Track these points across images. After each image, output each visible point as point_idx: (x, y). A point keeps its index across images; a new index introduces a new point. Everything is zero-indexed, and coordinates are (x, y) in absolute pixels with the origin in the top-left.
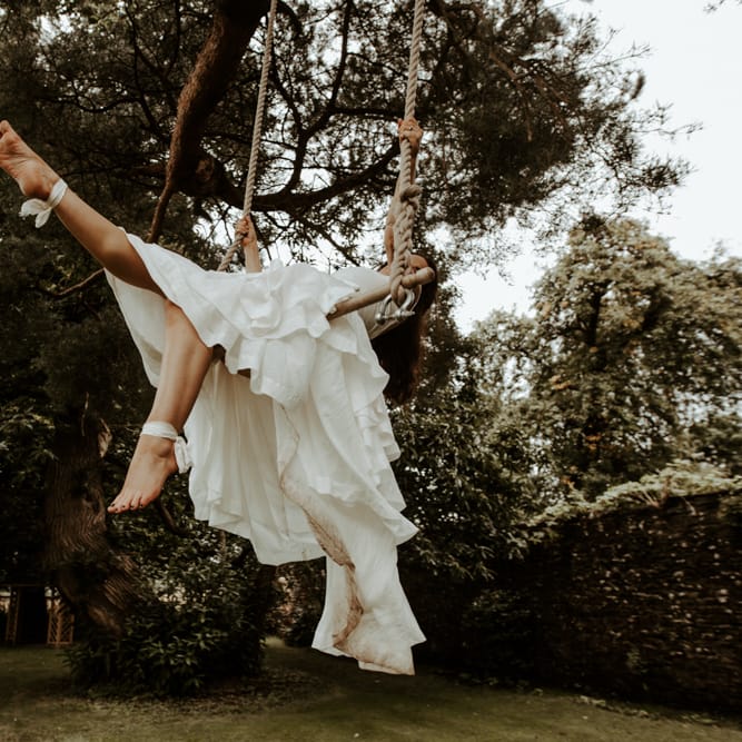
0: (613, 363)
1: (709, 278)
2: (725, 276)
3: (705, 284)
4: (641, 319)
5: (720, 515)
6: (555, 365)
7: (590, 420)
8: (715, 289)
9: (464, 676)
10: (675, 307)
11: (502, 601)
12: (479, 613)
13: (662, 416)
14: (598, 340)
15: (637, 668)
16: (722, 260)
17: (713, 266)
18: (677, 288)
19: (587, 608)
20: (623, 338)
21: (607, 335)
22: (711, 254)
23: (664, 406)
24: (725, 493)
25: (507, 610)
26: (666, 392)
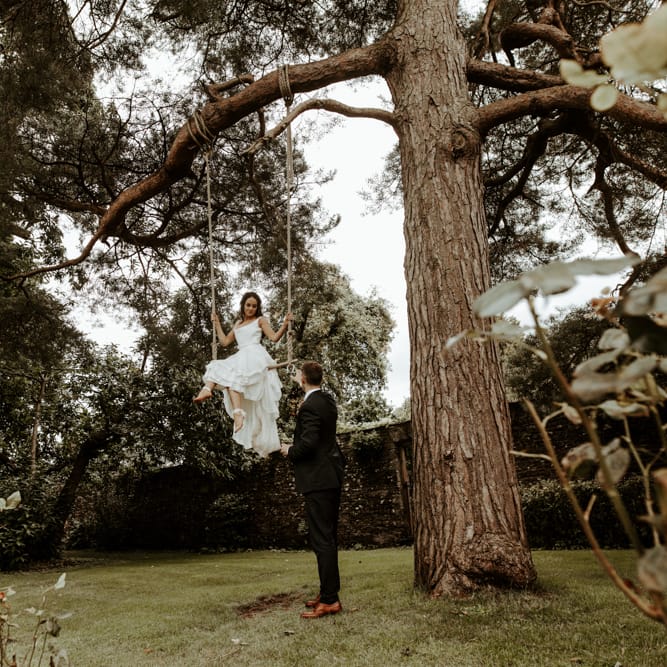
0: (311, 353)
1: (367, 309)
2: (375, 309)
3: (364, 311)
4: (329, 329)
5: (350, 444)
6: (277, 352)
7: (293, 389)
8: (368, 316)
9: (204, 549)
10: (347, 324)
11: (232, 500)
12: (218, 508)
13: (334, 390)
14: (304, 339)
15: (302, 531)
16: (375, 298)
17: (370, 301)
18: (350, 312)
19: (280, 501)
20: (317, 339)
21: (310, 336)
22: (370, 294)
23: (336, 384)
24: (353, 432)
25: (235, 506)
26: (338, 376)
